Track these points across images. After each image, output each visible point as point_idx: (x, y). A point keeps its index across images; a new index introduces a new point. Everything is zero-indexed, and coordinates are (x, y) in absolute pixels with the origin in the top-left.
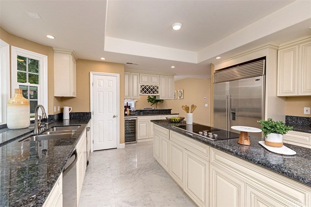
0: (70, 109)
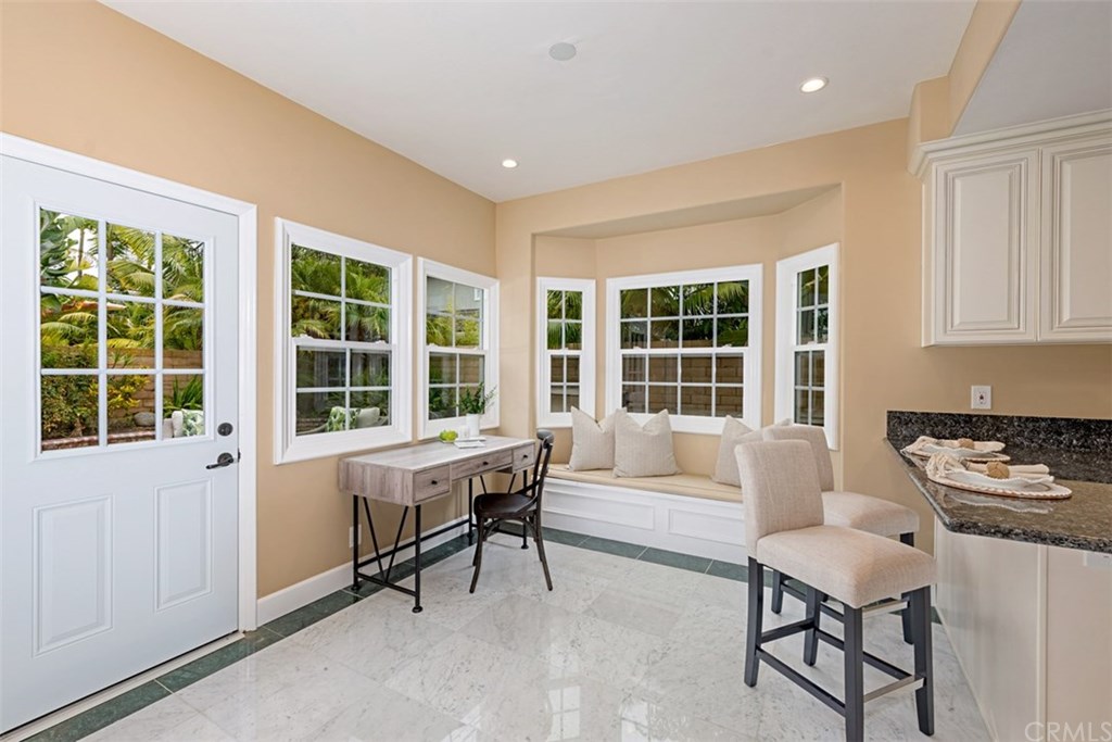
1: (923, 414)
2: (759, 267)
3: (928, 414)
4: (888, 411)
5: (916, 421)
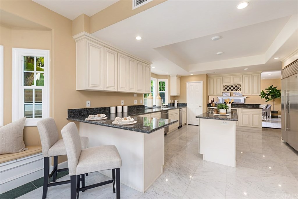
0: (177, 101)
4: (68, 110)
5: (75, 112)
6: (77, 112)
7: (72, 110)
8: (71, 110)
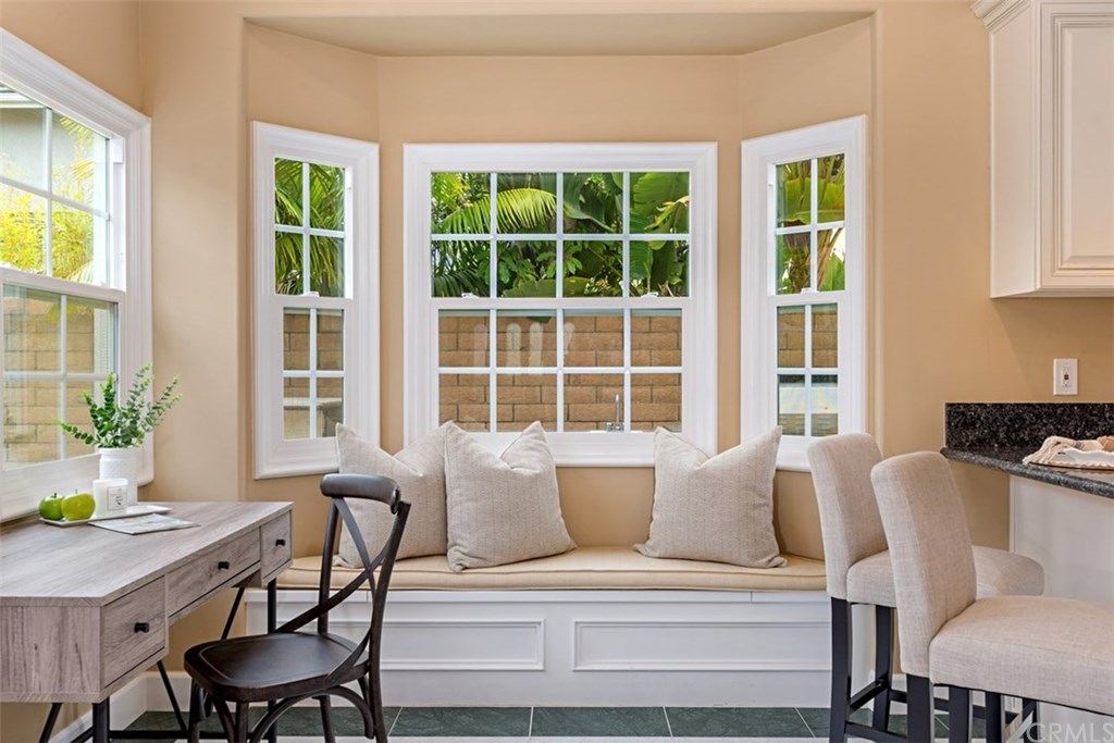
1: (994, 405)
2: (709, 150)
3: (1001, 405)
4: (948, 405)
5: (987, 418)
6: (995, 420)
7: (967, 406)
8: (962, 409)
